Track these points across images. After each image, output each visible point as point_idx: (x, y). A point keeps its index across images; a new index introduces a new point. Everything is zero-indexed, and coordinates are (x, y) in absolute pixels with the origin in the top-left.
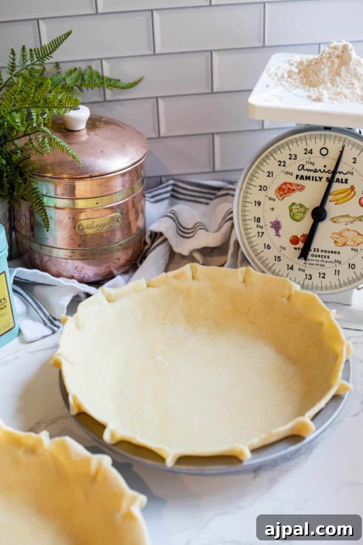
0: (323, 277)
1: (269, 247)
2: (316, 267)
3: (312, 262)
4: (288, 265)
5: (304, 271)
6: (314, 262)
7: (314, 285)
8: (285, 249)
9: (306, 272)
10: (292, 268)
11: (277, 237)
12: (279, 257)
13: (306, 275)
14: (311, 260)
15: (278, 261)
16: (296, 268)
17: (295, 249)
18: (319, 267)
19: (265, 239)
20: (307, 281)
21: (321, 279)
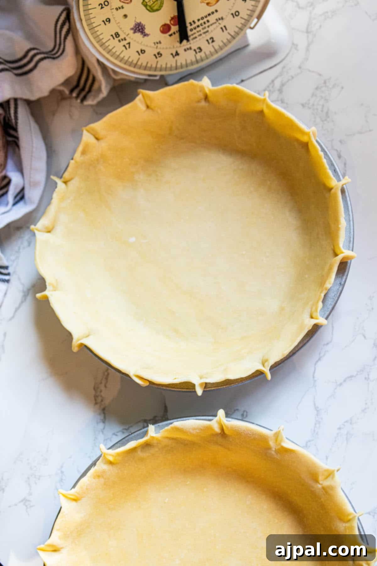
0: (213, 41)
1: (143, 51)
2: (201, 37)
3: (194, 36)
4: (172, 54)
5: (190, 48)
6: (197, 35)
7: (208, 53)
8: (160, 42)
9: (193, 48)
10: (177, 54)
11: (146, 37)
12: (158, 53)
13: (195, 50)
14: (192, 35)
15: (160, 57)
16: (181, 51)
17: (171, 35)
18: (204, 35)
19: (135, 47)
20: (198, 56)
21: (211, 44)
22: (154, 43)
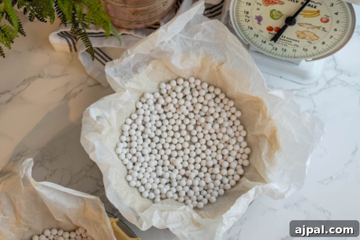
0: (285, 51)
1: (251, 28)
2: (281, 45)
3: (279, 42)
4: (262, 41)
5: (273, 45)
6: (281, 43)
7: (278, 53)
8: (262, 32)
9: (274, 46)
10: (265, 42)
11: (258, 25)
12: (257, 35)
13: (274, 48)
14: (279, 41)
15: (256, 37)
16: (268, 42)
17: (270, 33)
18: (283, 45)
19: (250, 24)
20: (273, 51)
21: (283, 51)
22: (260, 30)
